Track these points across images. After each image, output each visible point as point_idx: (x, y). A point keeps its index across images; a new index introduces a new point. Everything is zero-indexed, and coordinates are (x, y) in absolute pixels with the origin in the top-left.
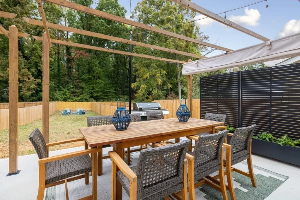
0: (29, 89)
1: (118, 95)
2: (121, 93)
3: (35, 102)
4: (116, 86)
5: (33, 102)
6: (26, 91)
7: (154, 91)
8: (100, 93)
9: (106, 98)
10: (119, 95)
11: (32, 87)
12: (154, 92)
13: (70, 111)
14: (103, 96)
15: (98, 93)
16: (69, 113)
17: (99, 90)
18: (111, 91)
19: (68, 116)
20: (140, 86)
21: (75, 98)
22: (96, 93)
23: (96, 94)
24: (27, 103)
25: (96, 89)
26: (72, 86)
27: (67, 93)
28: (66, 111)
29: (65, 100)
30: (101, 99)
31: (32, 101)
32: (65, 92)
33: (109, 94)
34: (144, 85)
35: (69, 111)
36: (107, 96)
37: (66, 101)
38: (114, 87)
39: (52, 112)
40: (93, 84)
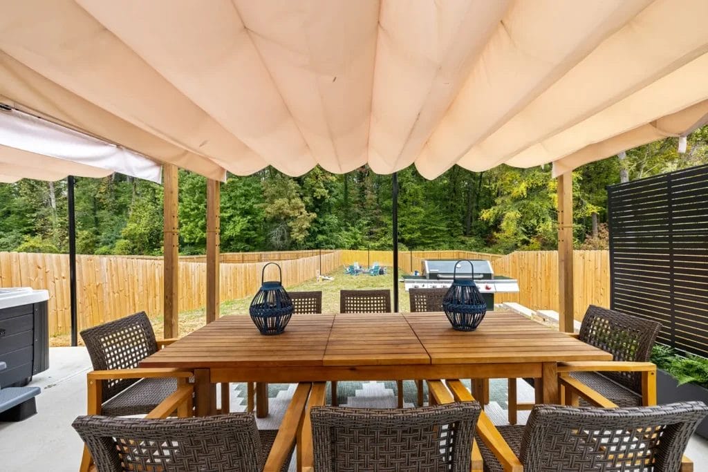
0: (301, 230)
1: (455, 237)
2: (462, 233)
3: (311, 251)
4: (451, 218)
5: (309, 251)
6: (298, 234)
7: (541, 224)
8: (418, 234)
9: (430, 243)
10: (460, 237)
11: (304, 226)
12: (541, 229)
13: (360, 267)
14: (423, 240)
15: (413, 232)
16: (357, 271)
17: (414, 226)
18: (441, 228)
19: (354, 276)
20: (504, 214)
21: (371, 244)
22: (409, 233)
23: (410, 235)
24: (301, 251)
25: (410, 226)
26: (365, 222)
27: (358, 236)
28: (352, 267)
29: (354, 247)
30: (419, 244)
31: (308, 249)
32: (355, 233)
33: (435, 235)
34: (515, 213)
35: (358, 268)
36: (430, 238)
37: (357, 249)
38: (447, 218)
39: (332, 269)
40: (403, 216)
